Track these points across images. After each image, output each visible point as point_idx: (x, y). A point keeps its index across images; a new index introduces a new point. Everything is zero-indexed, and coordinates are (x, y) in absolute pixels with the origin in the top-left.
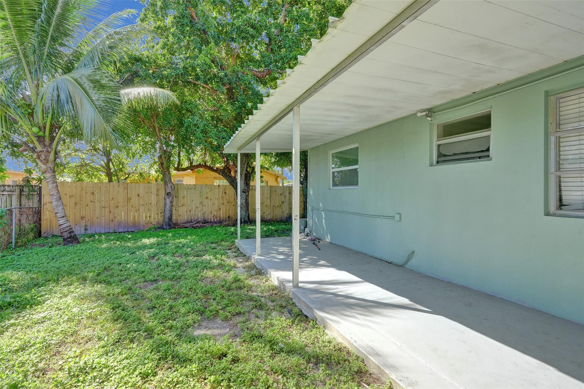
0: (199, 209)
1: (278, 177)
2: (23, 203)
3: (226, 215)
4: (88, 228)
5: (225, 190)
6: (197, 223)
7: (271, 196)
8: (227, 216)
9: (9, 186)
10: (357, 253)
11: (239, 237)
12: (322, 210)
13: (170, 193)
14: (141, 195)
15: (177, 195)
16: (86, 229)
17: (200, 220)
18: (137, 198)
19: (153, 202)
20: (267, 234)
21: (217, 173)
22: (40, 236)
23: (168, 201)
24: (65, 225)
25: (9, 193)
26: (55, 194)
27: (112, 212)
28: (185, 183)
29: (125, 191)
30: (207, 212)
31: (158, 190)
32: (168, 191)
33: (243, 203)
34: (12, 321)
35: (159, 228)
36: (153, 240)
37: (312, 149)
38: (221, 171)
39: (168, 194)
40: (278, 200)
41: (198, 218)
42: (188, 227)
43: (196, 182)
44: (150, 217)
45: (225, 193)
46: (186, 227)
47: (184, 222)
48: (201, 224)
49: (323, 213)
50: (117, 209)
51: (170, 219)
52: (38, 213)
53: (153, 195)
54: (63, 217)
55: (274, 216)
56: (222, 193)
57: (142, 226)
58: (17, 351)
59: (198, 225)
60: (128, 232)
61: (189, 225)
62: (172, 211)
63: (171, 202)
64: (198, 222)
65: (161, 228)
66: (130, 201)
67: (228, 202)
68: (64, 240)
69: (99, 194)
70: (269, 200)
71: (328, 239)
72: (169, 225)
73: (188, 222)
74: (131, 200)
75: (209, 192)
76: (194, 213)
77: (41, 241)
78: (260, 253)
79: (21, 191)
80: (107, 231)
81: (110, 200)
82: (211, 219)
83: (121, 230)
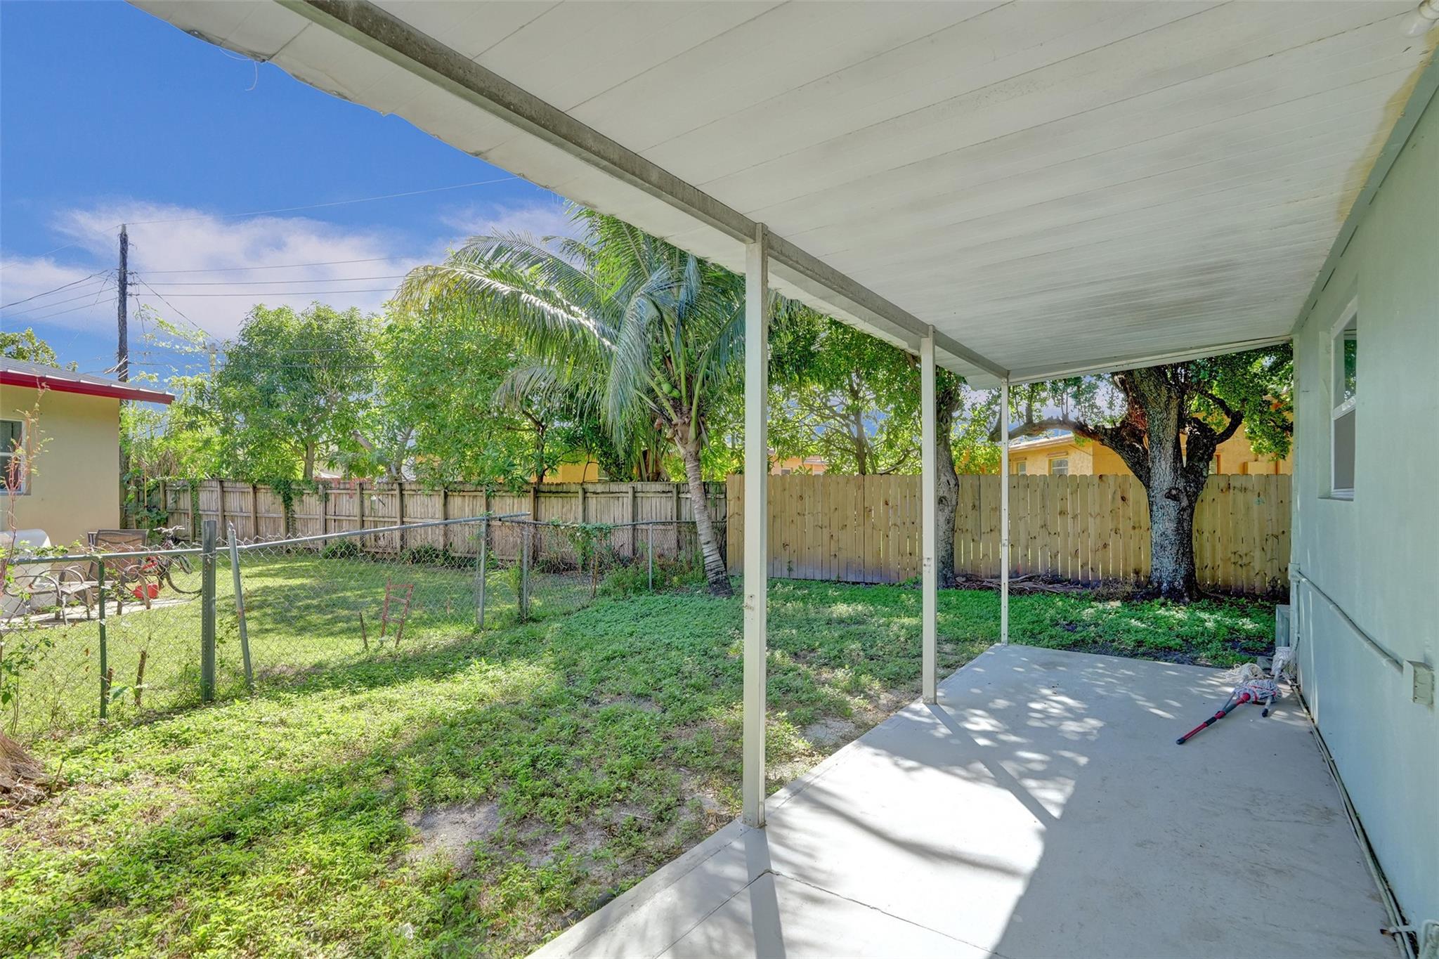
0: (1039, 542)
3: (1125, 565)
4: (794, 567)
5: (1123, 491)
6: (1030, 579)
8: (1130, 569)
11: (1004, 638)
13: (945, 498)
14: (894, 504)
15: (977, 503)
16: (790, 570)
17: (1040, 571)
19: (919, 519)
21: (1094, 439)
23: (941, 518)
27: (835, 538)
29: (861, 493)
30: (1061, 551)
32: (940, 493)
33: (1169, 532)
38: (1106, 434)
39: (941, 501)
41: (1035, 566)
42: (991, 589)
44: (910, 554)
45: (1123, 499)
48: (1041, 585)
50: (844, 531)
51: (949, 562)
53: (918, 503)
56: (1113, 498)
57: (894, 575)
59: (1032, 585)
60: (865, 584)
62: (952, 545)
63: (949, 521)
64: (1033, 577)
66: (868, 516)
67: (1134, 528)
69: (812, 499)
72: (946, 578)
74: (871, 514)
75: (1069, 497)
76: (1023, 551)
80: (826, 577)
81: (832, 511)
82: (1075, 573)
83: (851, 578)
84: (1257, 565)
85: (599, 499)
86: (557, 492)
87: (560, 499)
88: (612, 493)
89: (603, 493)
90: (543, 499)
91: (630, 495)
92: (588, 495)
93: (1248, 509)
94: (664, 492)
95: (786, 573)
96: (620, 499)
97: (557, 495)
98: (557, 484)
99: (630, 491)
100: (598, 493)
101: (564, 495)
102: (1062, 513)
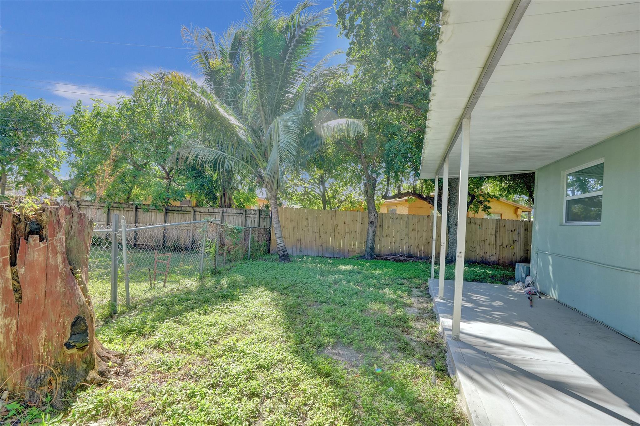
0: (404, 241)
1: (518, 208)
2: (261, 225)
4: (302, 250)
6: (401, 256)
7: (496, 232)
8: (437, 252)
9: (254, 210)
10: (594, 321)
11: (432, 276)
12: (549, 254)
13: (373, 221)
14: (347, 223)
15: (381, 224)
16: (300, 251)
17: (404, 253)
18: (343, 225)
19: (358, 231)
20: (476, 278)
21: (426, 201)
22: (269, 252)
23: (371, 230)
24: (281, 245)
25: (254, 216)
26: (276, 217)
27: (322, 237)
28: (398, 212)
29: (333, 218)
30: (412, 245)
31: (363, 218)
32: (371, 220)
33: (456, 238)
34: (217, 307)
35: (361, 257)
36: (349, 267)
37: (541, 169)
39: (371, 223)
40: (507, 238)
41: (402, 251)
42: (389, 260)
43: (409, 212)
44: (354, 245)
46: (388, 260)
47: (388, 254)
48: (406, 258)
49: (550, 258)
50: (326, 234)
51: (372, 249)
52: (269, 233)
53: (358, 223)
54: (280, 237)
55: (501, 258)
57: (346, 254)
58: (211, 325)
59: (402, 258)
60: (334, 258)
61: (392, 257)
62: (374, 241)
63: (374, 231)
65: (363, 257)
68: (280, 257)
69: (312, 220)
70: (494, 237)
71: (554, 294)
72: (371, 255)
73: (392, 254)
74: (338, 227)
75: (416, 224)
76: (398, 245)
77: (268, 256)
78: (442, 296)
79: (260, 214)
80: (317, 254)
81: (321, 225)
82: (417, 254)
83: (328, 255)
84: (478, 251)
85: (202, 215)
86: (178, 211)
87: (180, 215)
88: (210, 212)
89: (204, 212)
90: (170, 214)
91: (221, 214)
92: (196, 213)
93: (476, 230)
94: (238, 213)
95: (298, 252)
96: (214, 216)
97: (178, 212)
98: (178, 207)
99: (221, 212)
100: (202, 212)
101: (183, 212)
102: (413, 230)
